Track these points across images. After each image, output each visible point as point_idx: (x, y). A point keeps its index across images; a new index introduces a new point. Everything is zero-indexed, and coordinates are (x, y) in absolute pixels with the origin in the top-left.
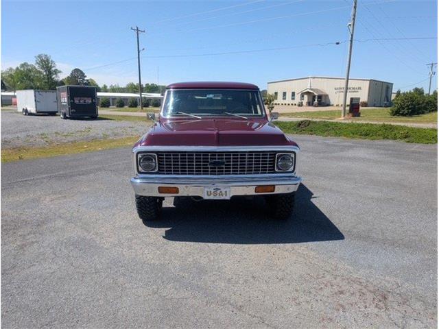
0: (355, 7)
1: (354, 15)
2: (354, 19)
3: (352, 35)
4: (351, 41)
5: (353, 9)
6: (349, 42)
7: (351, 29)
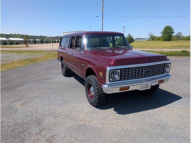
0: (103, 2)
1: (103, 5)
2: (103, 7)
3: (103, 14)
4: (103, 16)
5: (102, 3)
6: (102, 16)
7: (102, 11)
